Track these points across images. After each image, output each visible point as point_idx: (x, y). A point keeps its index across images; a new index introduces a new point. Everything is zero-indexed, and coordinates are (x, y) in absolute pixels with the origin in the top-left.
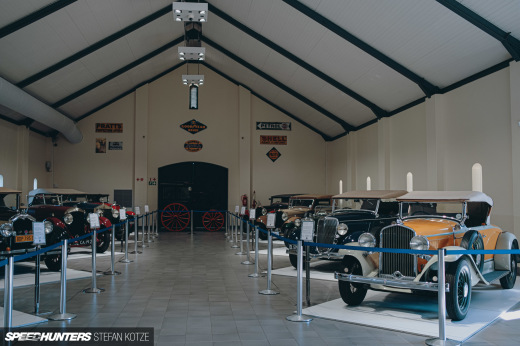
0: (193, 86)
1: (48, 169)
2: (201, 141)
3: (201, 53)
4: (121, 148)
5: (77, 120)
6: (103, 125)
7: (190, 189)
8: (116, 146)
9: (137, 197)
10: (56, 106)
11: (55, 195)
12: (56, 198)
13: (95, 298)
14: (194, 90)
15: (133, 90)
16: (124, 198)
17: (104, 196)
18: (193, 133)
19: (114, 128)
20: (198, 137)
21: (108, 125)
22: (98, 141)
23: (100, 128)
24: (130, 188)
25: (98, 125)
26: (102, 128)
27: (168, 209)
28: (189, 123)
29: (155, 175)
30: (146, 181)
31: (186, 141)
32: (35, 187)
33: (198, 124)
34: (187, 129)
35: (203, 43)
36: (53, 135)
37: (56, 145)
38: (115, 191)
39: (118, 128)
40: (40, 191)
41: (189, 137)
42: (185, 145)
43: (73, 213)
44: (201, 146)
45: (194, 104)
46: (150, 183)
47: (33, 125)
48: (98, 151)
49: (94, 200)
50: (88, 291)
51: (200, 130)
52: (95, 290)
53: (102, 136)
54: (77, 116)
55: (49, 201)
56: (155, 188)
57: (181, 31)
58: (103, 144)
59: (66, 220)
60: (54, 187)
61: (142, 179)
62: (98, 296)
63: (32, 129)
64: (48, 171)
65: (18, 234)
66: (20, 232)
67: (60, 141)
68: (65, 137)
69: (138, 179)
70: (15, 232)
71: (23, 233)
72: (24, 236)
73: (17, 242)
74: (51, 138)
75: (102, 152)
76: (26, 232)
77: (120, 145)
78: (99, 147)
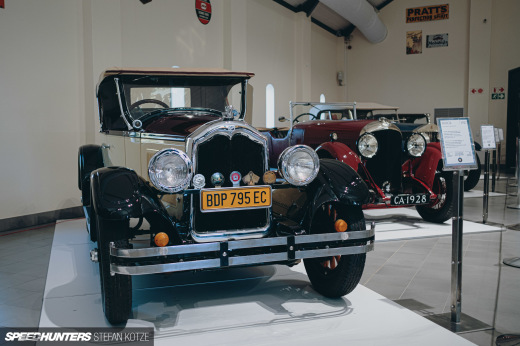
1: (340, 82)
4: (446, 43)
5: (379, 7)
6: (417, 11)
8: (439, 40)
19: (434, 10)
21: (424, 9)
22: (409, 35)
23: (412, 15)
24: (461, 106)
25: (409, 11)
26: (415, 15)
29: (504, 83)
30: (487, 93)
36: (346, 32)
37: (350, 48)
38: (436, 110)
39: (442, 12)
43: (377, 134)
46: (494, 97)
48: (409, 51)
53: (416, 27)
56: (503, 104)
61: (480, 91)
64: (340, 85)
65: (209, 184)
66: (217, 176)
67: (356, 42)
68: (361, 35)
69: (473, 91)
70: (200, 179)
71: (227, 183)
72: (227, 190)
73: (206, 209)
74: (343, 38)
75: (416, 52)
76: (235, 176)
77: (445, 38)
78: (411, 46)
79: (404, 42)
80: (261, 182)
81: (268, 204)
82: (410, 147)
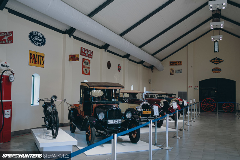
0: (216, 41)
2: (221, 68)
3: (222, 24)
4: (181, 72)
5: (161, 61)
6: (173, 62)
7: (215, 91)
8: (179, 71)
9: (189, 95)
10: (153, 55)
11: (154, 94)
12: (154, 95)
13: (178, 141)
14: (216, 43)
15: (186, 45)
16: (183, 95)
17: (174, 94)
18: (216, 64)
19: (178, 63)
20: (219, 66)
21: (175, 62)
22: (171, 69)
23: (171, 64)
24: (186, 91)
25: (171, 62)
26: (172, 63)
27: (204, 101)
28: (214, 59)
29: (198, 85)
30: (193, 88)
31: (212, 68)
32: (145, 91)
33: (219, 59)
34: (213, 62)
35: (221, 19)
36: (152, 67)
37: (153, 72)
38: (179, 92)
39: (180, 63)
40: (147, 92)
41: (214, 66)
42: (212, 70)
43: (163, 102)
44: (221, 70)
45: (216, 50)
46: (195, 89)
47: (144, 64)
48: (171, 74)
49: (170, 96)
50: (175, 137)
51: (220, 62)
52: (178, 137)
53: (172, 67)
54: (161, 59)
55: (151, 96)
56: (198, 91)
57: (210, 15)
58: (173, 71)
59: (161, 105)
60: (152, 90)
61: (191, 87)
62: (179, 140)
63: (144, 66)
64: (150, 83)
65: (143, 110)
66: (144, 109)
67: (154, 70)
68: (156, 68)
69: (189, 87)
70: (142, 110)
71: (145, 110)
72: (146, 111)
73: (143, 114)
74: (151, 69)
75: (173, 74)
76: (147, 110)
77: (181, 71)
78: (171, 72)
79: (169, 71)
80: (150, 110)
81: (151, 113)
82: (170, 105)
